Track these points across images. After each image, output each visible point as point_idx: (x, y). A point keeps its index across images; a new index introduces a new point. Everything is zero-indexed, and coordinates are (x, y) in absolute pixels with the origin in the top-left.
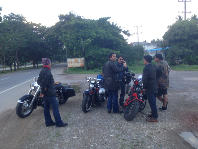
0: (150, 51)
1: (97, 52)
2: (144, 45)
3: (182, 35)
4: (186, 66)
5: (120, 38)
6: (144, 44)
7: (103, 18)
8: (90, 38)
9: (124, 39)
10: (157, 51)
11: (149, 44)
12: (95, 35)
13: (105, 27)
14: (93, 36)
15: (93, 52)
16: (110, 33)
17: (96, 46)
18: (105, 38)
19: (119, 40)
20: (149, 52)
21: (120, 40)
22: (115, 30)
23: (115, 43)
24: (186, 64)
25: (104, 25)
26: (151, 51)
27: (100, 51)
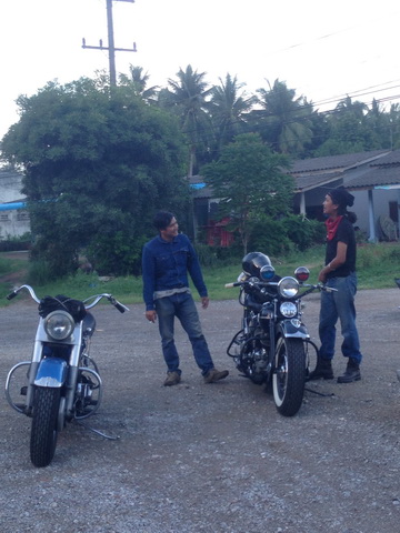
3: (73, 142)
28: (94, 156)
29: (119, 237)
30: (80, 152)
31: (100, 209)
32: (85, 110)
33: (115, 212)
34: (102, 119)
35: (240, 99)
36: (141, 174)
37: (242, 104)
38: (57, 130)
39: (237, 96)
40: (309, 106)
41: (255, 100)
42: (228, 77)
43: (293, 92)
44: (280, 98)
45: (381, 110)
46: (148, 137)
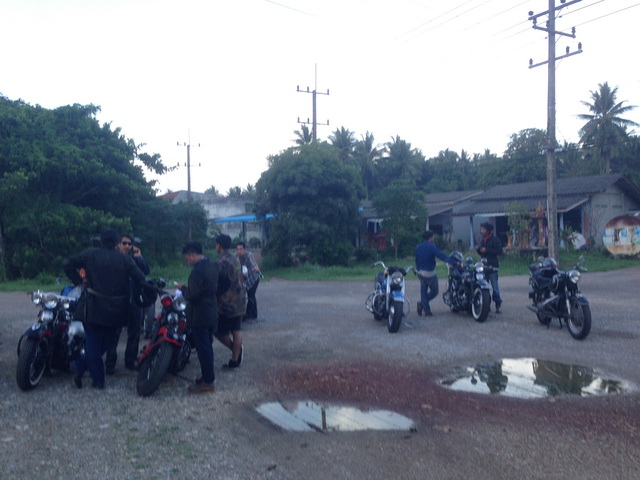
0: (224, 221)
1: (50, 219)
2: (209, 203)
3: (303, 184)
4: (314, 267)
5: (130, 175)
6: (207, 198)
7: (71, 105)
8: (25, 169)
9: (142, 181)
10: (244, 223)
11: (221, 201)
12: (44, 159)
13: (81, 137)
14: (35, 162)
15: (32, 216)
16: (98, 156)
17: (47, 196)
18: (80, 172)
19: (127, 183)
20: (224, 226)
21: (132, 182)
22: (113, 150)
23: (114, 190)
24: (313, 264)
25: (76, 128)
26: (229, 222)
27: (60, 215)
28: (314, 192)
29: (327, 242)
30: (307, 190)
31: (316, 224)
32: (310, 164)
33: (325, 227)
34: (320, 171)
35: (375, 149)
36: (340, 204)
37: (375, 153)
38: (294, 177)
39: (373, 147)
40: (419, 155)
41: (385, 150)
42: (367, 133)
43: (410, 145)
44: (400, 149)
45: (467, 158)
46: (345, 181)
